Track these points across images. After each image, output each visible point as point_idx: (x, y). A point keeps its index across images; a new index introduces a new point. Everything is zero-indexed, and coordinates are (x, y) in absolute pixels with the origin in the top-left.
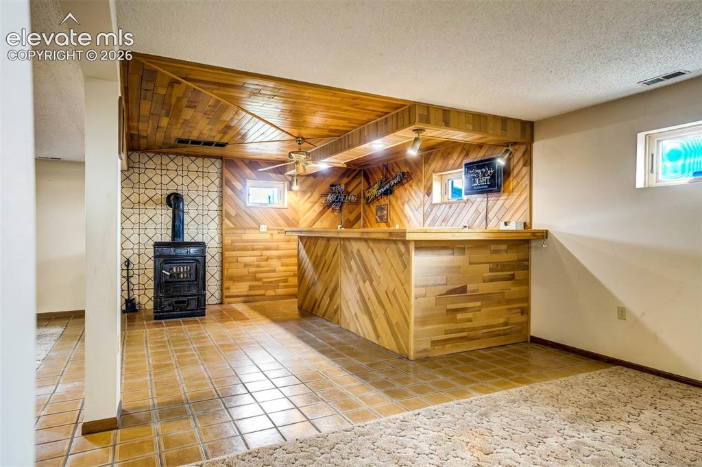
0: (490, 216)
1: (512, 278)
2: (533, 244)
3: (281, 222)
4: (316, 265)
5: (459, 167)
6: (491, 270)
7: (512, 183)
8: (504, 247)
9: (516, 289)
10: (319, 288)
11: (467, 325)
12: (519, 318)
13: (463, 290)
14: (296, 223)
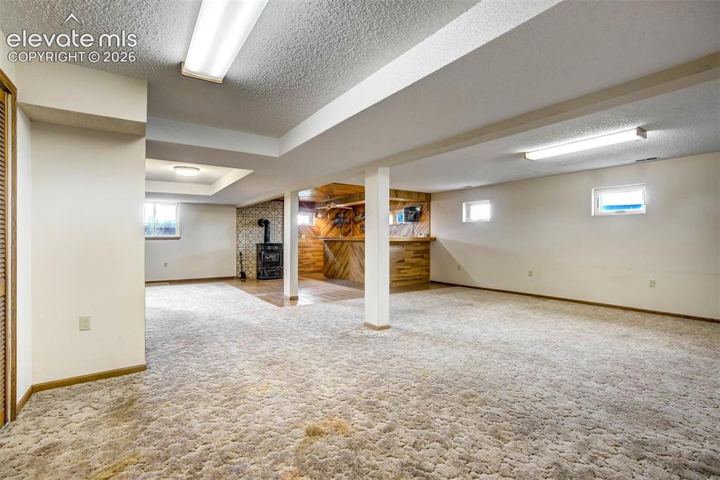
0: (415, 231)
1: (422, 257)
2: (431, 243)
3: (312, 233)
4: (335, 254)
5: (402, 208)
6: (414, 253)
7: (423, 217)
8: (419, 244)
9: (424, 261)
10: (338, 265)
11: (406, 275)
12: (426, 273)
13: (403, 261)
14: (319, 234)
